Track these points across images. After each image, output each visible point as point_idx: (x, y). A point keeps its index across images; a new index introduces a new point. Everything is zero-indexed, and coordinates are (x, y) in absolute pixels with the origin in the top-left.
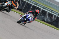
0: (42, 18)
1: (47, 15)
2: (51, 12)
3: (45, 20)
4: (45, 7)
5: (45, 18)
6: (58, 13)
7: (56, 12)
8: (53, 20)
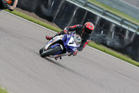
0: (100, 38)
1: (111, 30)
2: (122, 22)
3: (108, 43)
4: (107, 11)
5: (107, 38)
6: (137, 25)
7: (133, 23)
8: (127, 43)
